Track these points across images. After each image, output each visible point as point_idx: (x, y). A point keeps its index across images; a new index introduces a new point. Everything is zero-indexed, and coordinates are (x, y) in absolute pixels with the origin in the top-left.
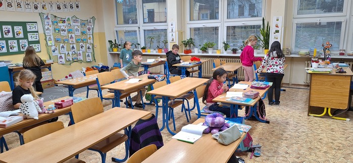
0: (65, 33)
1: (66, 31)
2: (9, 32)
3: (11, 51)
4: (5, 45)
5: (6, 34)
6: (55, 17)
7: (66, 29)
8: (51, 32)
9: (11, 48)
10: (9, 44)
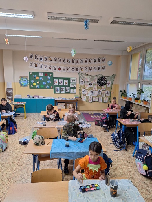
2: (61, 82)
3: (61, 92)
4: (59, 89)
5: (60, 83)
6: (88, 75)
8: (84, 83)
9: (61, 91)
10: (61, 89)
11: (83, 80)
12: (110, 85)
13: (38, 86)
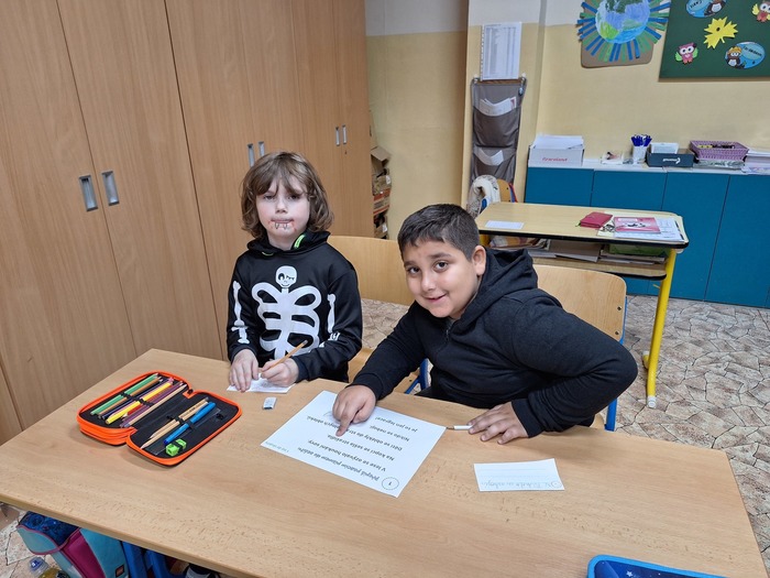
13: (751, 52)
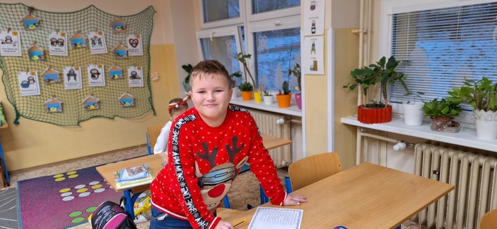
0: (62, 48)
1: (66, 43)
6: (32, 9)
7: (65, 39)
8: (19, 47)
11: (10, 34)
12: (139, 47)
